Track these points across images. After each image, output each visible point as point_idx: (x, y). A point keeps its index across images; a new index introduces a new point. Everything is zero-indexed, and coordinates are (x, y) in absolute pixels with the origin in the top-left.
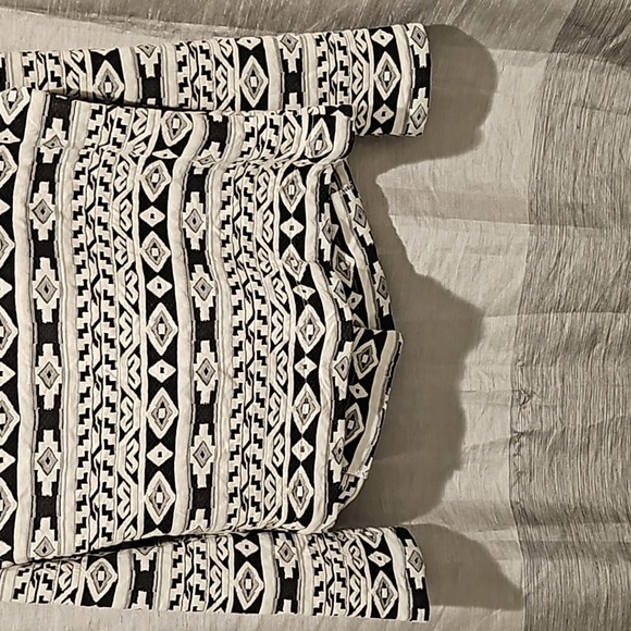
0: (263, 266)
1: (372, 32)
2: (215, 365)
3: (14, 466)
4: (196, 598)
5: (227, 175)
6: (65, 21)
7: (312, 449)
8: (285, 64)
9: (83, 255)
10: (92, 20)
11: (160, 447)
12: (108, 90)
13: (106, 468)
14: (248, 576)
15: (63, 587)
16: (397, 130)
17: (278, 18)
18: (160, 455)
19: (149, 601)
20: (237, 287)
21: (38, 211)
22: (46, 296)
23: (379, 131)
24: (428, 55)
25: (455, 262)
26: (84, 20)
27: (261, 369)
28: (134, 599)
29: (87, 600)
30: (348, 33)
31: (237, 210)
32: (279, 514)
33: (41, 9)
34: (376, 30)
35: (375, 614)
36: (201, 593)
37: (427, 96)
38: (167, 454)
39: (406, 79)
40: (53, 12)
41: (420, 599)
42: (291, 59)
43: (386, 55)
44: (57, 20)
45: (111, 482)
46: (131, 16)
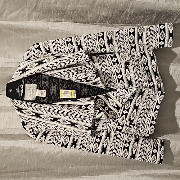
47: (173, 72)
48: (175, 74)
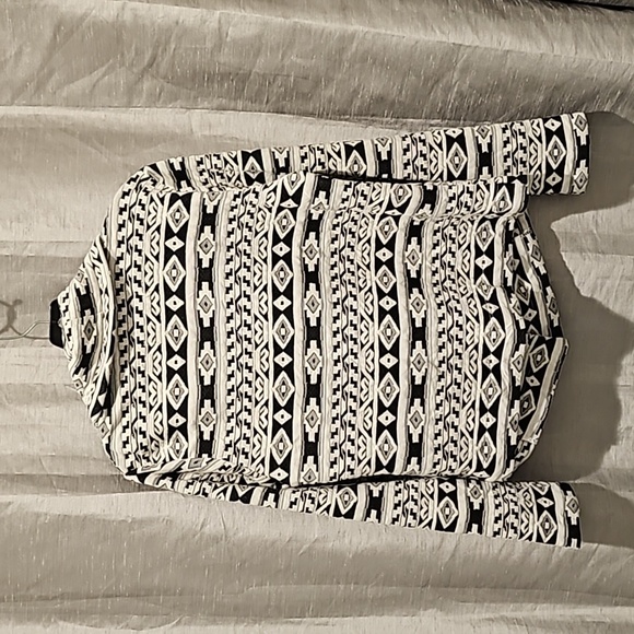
0: (461, 289)
1: (545, 121)
2: (425, 358)
3: (291, 420)
4: (410, 517)
5: (437, 226)
6: (327, 121)
7: (495, 420)
8: (479, 147)
9: (337, 281)
10: (346, 120)
11: (387, 413)
12: (356, 169)
13: (350, 425)
14: (447, 506)
15: (321, 503)
16: (565, 190)
17: (477, 112)
18: (387, 418)
19: (379, 517)
20: (442, 304)
21: (308, 252)
22: (313, 308)
23: (551, 191)
24: (587, 137)
25: (613, 287)
26: (341, 120)
27: (458, 362)
28: (368, 515)
29: (337, 513)
30: (527, 122)
31: (444, 249)
32: (470, 464)
33: (312, 114)
34: (548, 119)
35: (539, 539)
36: (414, 515)
37: (587, 165)
38: (392, 418)
39: (570, 154)
40: (320, 116)
41: (574, 532)
42: (484, 143)
43: (555, 138)
44: (323, 121)
45: (353, 435)
46: (372, 116)
47: (599, 281)
48: (604, 289)
